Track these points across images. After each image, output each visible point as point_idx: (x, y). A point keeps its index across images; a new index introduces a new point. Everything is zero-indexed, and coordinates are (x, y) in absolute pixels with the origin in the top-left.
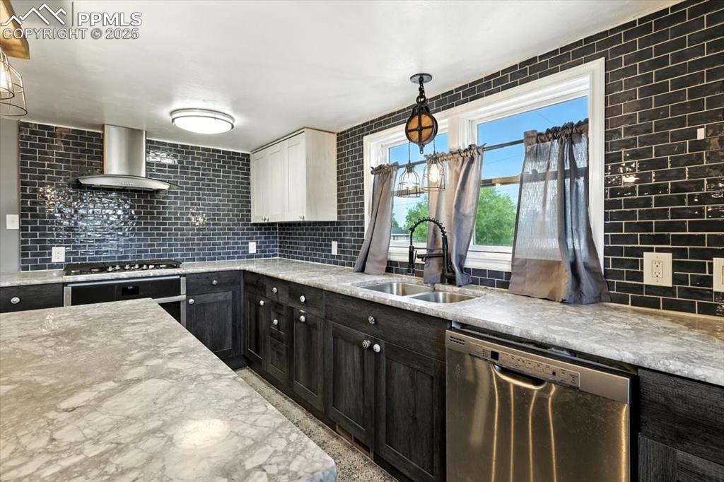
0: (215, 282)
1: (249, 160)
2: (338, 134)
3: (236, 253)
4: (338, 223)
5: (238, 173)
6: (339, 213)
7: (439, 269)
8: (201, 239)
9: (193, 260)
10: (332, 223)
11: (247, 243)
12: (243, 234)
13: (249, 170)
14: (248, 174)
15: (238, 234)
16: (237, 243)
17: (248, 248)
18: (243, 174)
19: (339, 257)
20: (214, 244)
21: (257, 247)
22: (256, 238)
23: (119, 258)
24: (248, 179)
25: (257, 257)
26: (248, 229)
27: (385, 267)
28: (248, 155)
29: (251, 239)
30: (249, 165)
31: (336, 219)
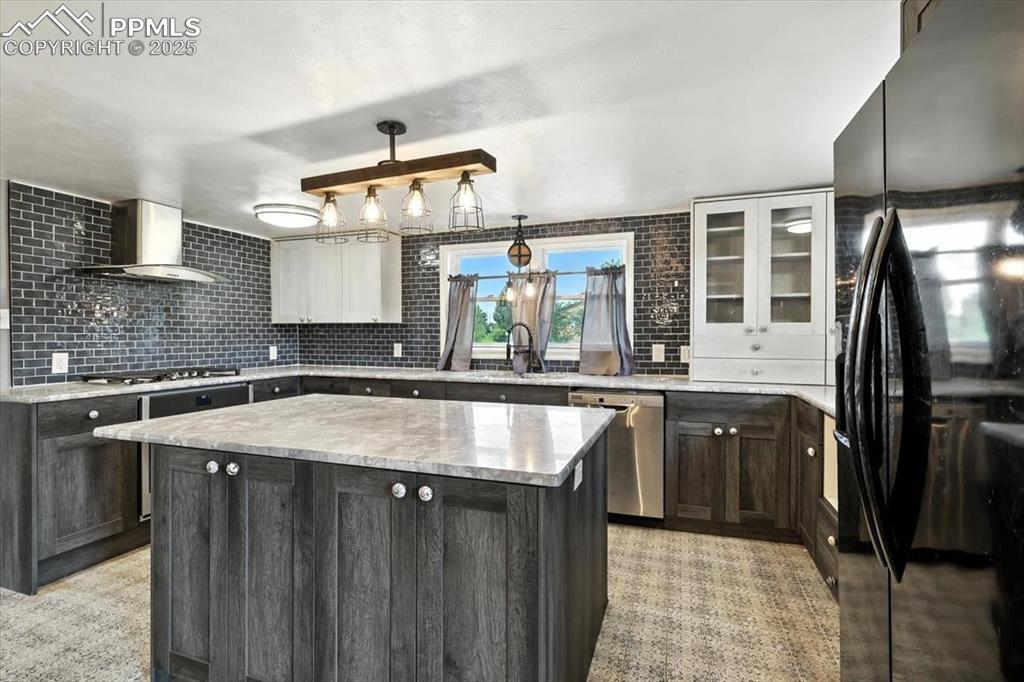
0: (277, 390)
1: (269, 248)
2: (403, 237)
3: (257, 359)
4: (403, 326)
5: (258, 263)
6: (403, 315)
7: (525, 362)
8: (222, 343)
10: (396, 325)
11: (268, 348)
12: (264, 337)
13: (269, 260)
14: (268, 265)
15: (258, 337)
16: (258, 348)
17: (268, 354)
18: (264, 264)
19: (402, 359)
20: (235, 349)
21: (279, 352)
22: (278, 342)
24: (268, 270)
25: (279, 364)
26: (269, 331)
27: (469, 364)
28: (268, 242)
29: (271, 343)
30: (269, 254)
31: (400, 321)
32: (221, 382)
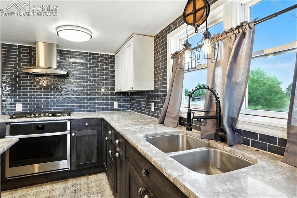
0: (86, 124)
1: (114, 59)
2: (155, 37)
3: (107, 108)
4: (155, 92)
5: (108, 65)
6: (155, 85)
8: (88, 100)
9: (84, 111)
10: (152, 91)
11: (113, 103)
12: (111, 98)
13: (114, 63)
14: (114, 66)
15: (107, 98)
16: (107, 103)
17: (113, 105)
18: (111, 66)
19: (155, 112)
20: (95, 103)
21: (118, 105)
22: (118, 100)
23: (48, 109)
24: (114, 68)
25: (118, 110)
26: (113, 95)
27: (177, 121)
28: (114, 56)
29: (115, 100)
30: (114, 61)
31: (153, 89)
32: (52, 120)
